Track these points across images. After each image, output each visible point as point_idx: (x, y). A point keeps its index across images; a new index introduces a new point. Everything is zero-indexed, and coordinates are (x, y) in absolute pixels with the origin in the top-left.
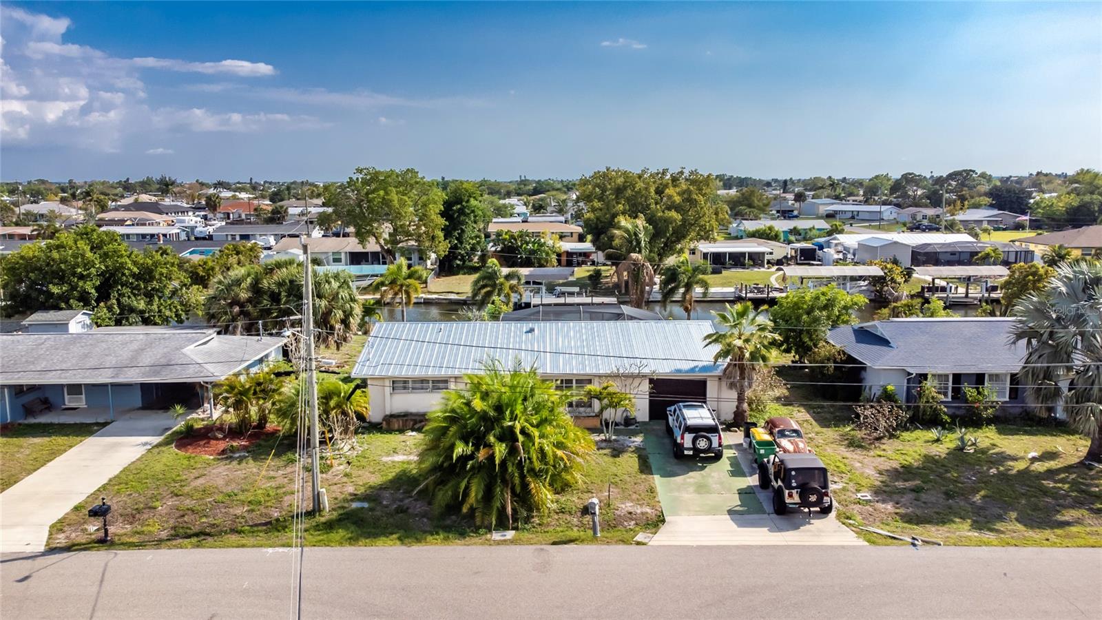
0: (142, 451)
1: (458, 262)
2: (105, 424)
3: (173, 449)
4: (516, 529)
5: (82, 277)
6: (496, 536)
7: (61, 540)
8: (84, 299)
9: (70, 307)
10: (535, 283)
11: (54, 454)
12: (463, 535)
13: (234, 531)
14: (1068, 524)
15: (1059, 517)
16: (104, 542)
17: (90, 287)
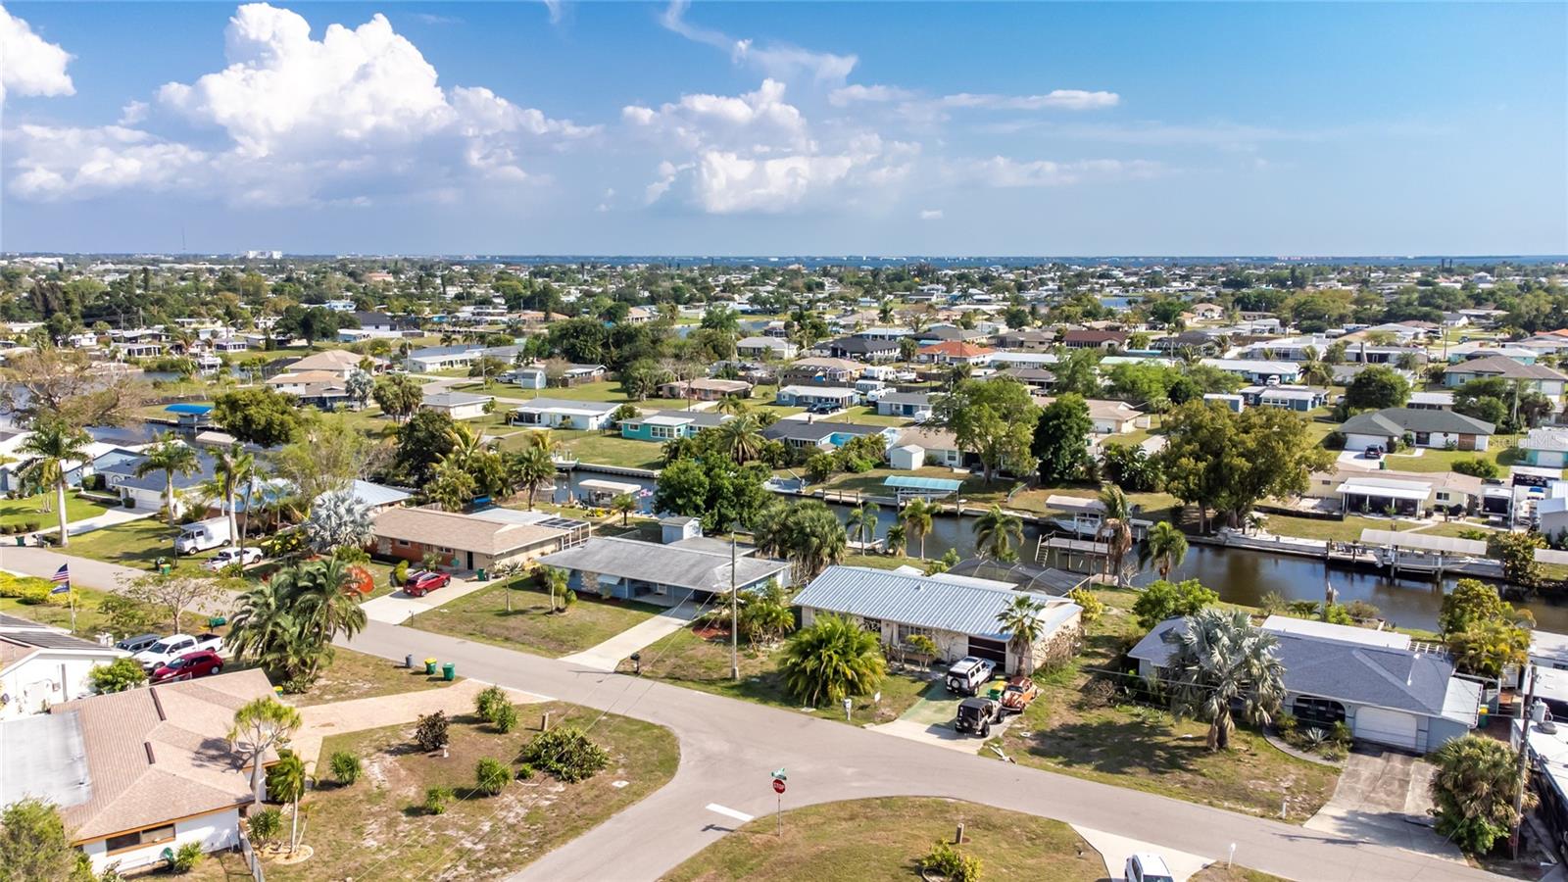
0: (676, 628)
1: (1055, 476)
2: (668, 608)
3: (690, 630)
4: (817, 707)
5: (696, 494)
6: (803, 710)
7: (621, 669)
8: (697, 508)
9: (686, 514)
10: (1090, 515)
11: (639, 622)
12: (791, 705)
13: (692, 681)
14: (1125, 773)
15: (1127, 770)
16: (636, 673)
17: (699, 501)
